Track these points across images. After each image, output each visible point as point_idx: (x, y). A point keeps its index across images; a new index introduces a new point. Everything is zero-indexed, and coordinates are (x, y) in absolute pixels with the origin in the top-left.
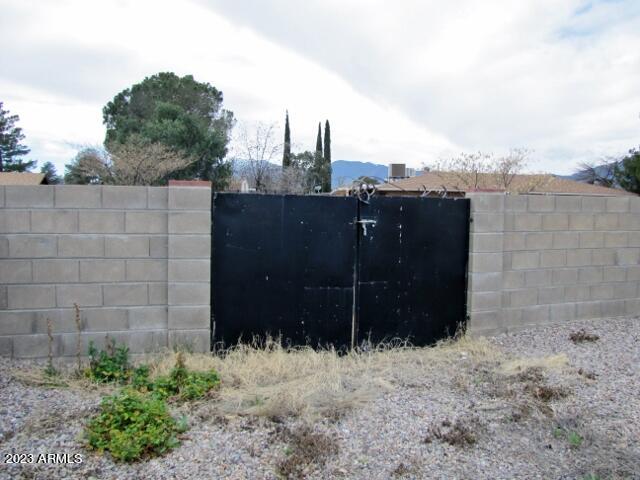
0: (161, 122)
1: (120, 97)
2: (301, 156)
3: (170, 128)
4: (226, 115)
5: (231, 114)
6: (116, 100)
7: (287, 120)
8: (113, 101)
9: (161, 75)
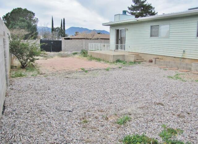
0: (21, 23)
1: (7, 15)
2: (56, 28)
3: (24, 24)
4: (36, 19)
5: (37, 19)
6: (6, 15)
7: (52, 18)
8: (5, 15)
9: (18, 8)
